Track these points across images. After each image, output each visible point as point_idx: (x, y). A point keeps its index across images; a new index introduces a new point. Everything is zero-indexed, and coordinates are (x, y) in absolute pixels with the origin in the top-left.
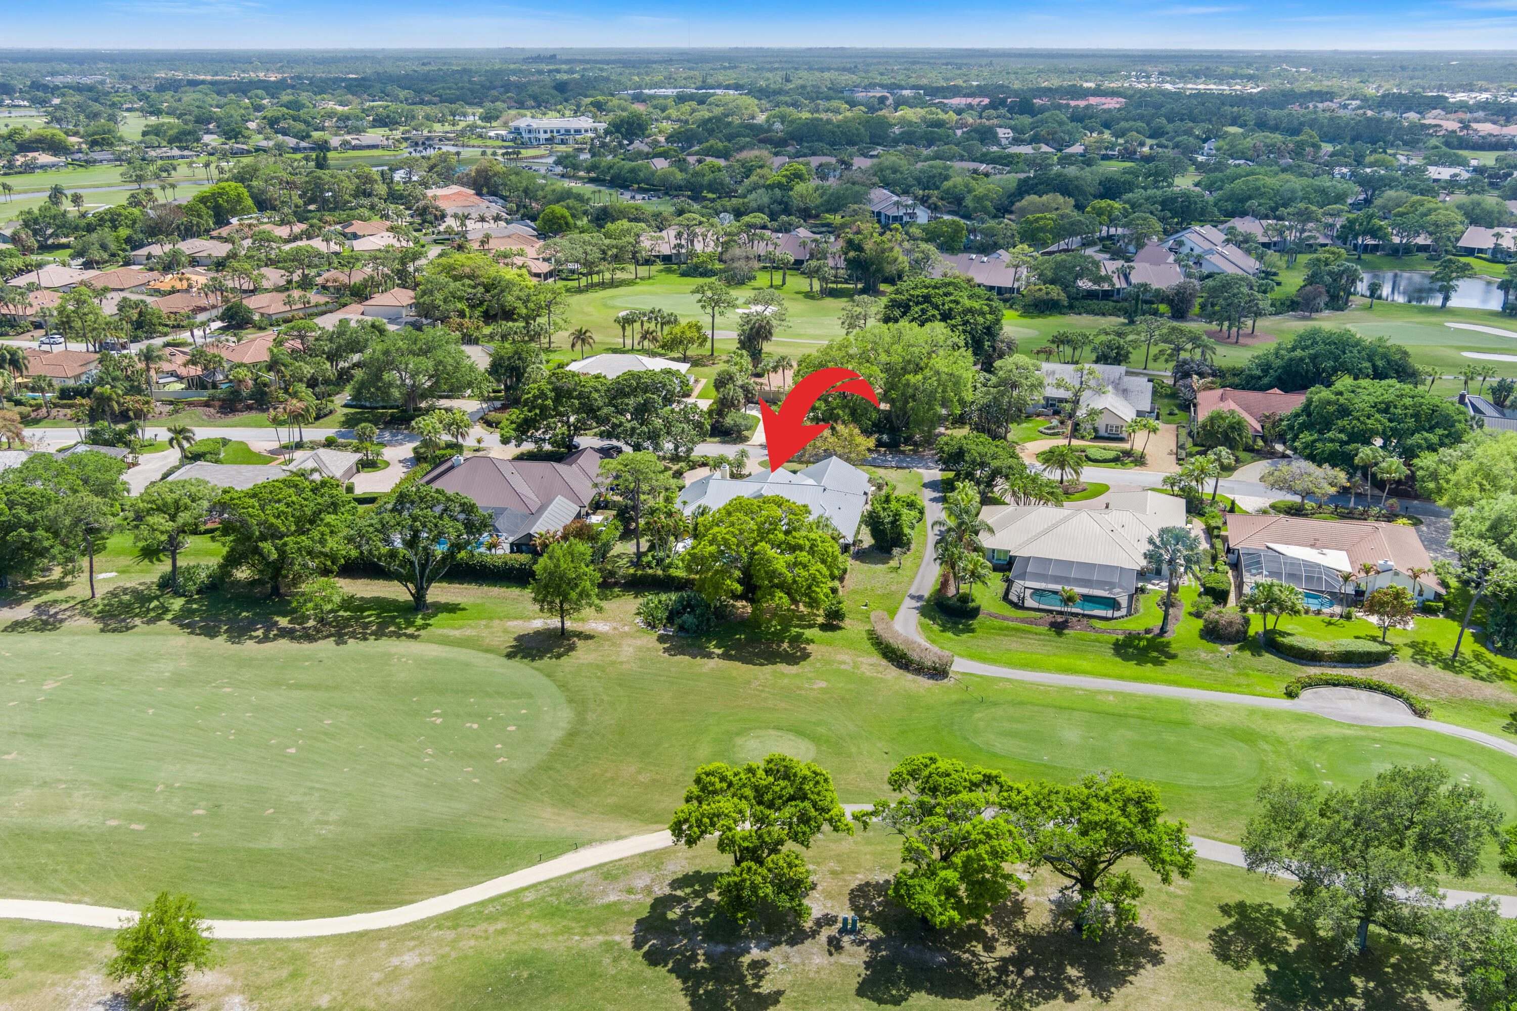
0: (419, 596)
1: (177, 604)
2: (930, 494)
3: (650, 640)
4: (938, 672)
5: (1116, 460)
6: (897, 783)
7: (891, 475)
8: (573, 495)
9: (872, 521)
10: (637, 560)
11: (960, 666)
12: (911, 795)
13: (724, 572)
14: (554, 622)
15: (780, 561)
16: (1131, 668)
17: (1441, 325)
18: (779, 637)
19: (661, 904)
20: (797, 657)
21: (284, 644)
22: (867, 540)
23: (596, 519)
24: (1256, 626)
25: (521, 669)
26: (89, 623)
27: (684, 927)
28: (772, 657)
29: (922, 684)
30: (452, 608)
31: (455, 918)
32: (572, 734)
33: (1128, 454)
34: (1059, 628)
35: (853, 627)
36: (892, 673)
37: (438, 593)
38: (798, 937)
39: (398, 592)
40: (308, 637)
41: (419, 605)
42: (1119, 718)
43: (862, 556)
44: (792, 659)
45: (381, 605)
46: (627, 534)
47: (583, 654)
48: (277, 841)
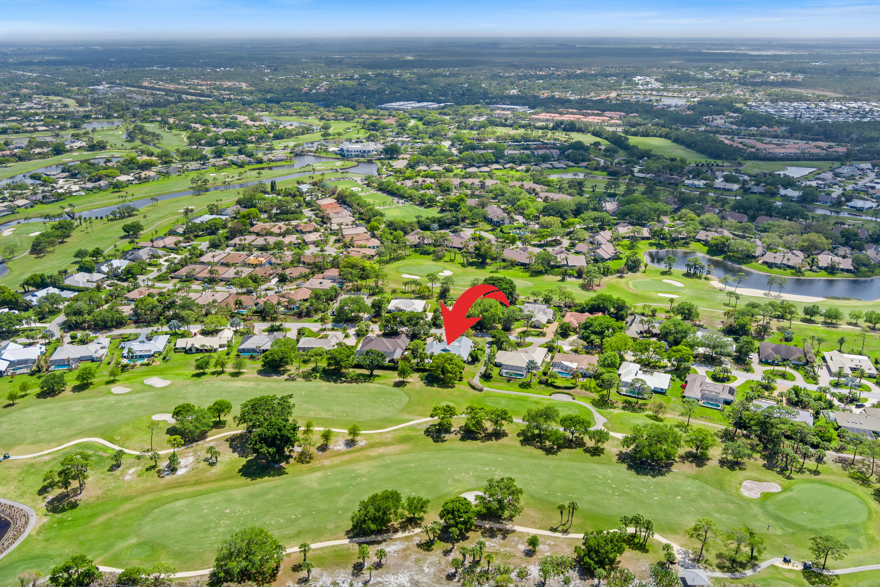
0: (372, 373)
1: (318, 375)
2: (488, 346)
3: (422, 383)
4: (481, 390)
5: (538, 335)
6: (467, 409)
7: (478, 339)
8: (401, 348)
9: (471, 355)
10: (417, 364)
11: (485, 389)
12: (469, 410)
13: (437, 369)
14: (402, 379)
15: (449, 367)
16: (521, 389)
17: (661, 281)
18: (449, 383)
19: (428, 429)
20: (452, 387)
21: (345, 384)
22: (470, 359)
23: (406, 353)
24: (550, 381)
25: (396, 390)
26: (301, 379)
27: (432, 431)
28: (448, 387)
29: (478, 392)
30: (378, 376)
31: (395, 430)
32: (409, 402)
33: (541, 333)
34: (509, 381)
35: (465, 380)
36: (472, 391)
37: (376, 372)
38: (450, 433)
39: (366, 372)
40: (350, 382)
41: (371, 375)
42: (514, 399)
43: (469, 363)
44: (451, 387)
45: (363, 375)
46: (414, 358)
47: (408, 386)
48: (361, 420)
